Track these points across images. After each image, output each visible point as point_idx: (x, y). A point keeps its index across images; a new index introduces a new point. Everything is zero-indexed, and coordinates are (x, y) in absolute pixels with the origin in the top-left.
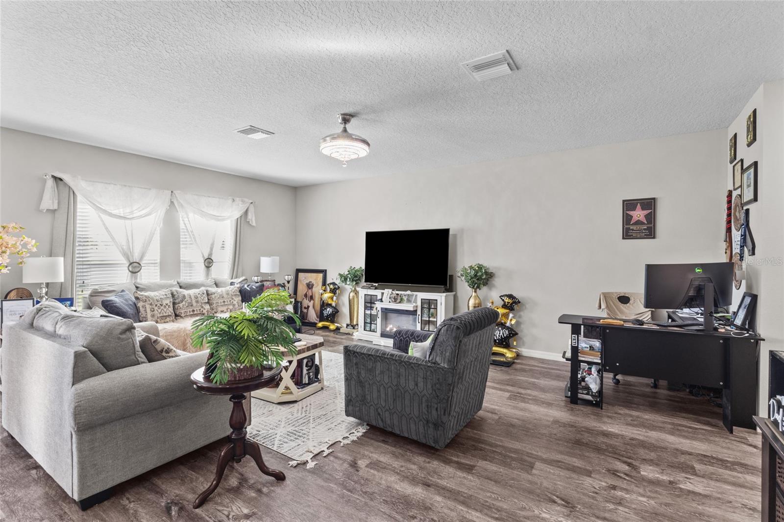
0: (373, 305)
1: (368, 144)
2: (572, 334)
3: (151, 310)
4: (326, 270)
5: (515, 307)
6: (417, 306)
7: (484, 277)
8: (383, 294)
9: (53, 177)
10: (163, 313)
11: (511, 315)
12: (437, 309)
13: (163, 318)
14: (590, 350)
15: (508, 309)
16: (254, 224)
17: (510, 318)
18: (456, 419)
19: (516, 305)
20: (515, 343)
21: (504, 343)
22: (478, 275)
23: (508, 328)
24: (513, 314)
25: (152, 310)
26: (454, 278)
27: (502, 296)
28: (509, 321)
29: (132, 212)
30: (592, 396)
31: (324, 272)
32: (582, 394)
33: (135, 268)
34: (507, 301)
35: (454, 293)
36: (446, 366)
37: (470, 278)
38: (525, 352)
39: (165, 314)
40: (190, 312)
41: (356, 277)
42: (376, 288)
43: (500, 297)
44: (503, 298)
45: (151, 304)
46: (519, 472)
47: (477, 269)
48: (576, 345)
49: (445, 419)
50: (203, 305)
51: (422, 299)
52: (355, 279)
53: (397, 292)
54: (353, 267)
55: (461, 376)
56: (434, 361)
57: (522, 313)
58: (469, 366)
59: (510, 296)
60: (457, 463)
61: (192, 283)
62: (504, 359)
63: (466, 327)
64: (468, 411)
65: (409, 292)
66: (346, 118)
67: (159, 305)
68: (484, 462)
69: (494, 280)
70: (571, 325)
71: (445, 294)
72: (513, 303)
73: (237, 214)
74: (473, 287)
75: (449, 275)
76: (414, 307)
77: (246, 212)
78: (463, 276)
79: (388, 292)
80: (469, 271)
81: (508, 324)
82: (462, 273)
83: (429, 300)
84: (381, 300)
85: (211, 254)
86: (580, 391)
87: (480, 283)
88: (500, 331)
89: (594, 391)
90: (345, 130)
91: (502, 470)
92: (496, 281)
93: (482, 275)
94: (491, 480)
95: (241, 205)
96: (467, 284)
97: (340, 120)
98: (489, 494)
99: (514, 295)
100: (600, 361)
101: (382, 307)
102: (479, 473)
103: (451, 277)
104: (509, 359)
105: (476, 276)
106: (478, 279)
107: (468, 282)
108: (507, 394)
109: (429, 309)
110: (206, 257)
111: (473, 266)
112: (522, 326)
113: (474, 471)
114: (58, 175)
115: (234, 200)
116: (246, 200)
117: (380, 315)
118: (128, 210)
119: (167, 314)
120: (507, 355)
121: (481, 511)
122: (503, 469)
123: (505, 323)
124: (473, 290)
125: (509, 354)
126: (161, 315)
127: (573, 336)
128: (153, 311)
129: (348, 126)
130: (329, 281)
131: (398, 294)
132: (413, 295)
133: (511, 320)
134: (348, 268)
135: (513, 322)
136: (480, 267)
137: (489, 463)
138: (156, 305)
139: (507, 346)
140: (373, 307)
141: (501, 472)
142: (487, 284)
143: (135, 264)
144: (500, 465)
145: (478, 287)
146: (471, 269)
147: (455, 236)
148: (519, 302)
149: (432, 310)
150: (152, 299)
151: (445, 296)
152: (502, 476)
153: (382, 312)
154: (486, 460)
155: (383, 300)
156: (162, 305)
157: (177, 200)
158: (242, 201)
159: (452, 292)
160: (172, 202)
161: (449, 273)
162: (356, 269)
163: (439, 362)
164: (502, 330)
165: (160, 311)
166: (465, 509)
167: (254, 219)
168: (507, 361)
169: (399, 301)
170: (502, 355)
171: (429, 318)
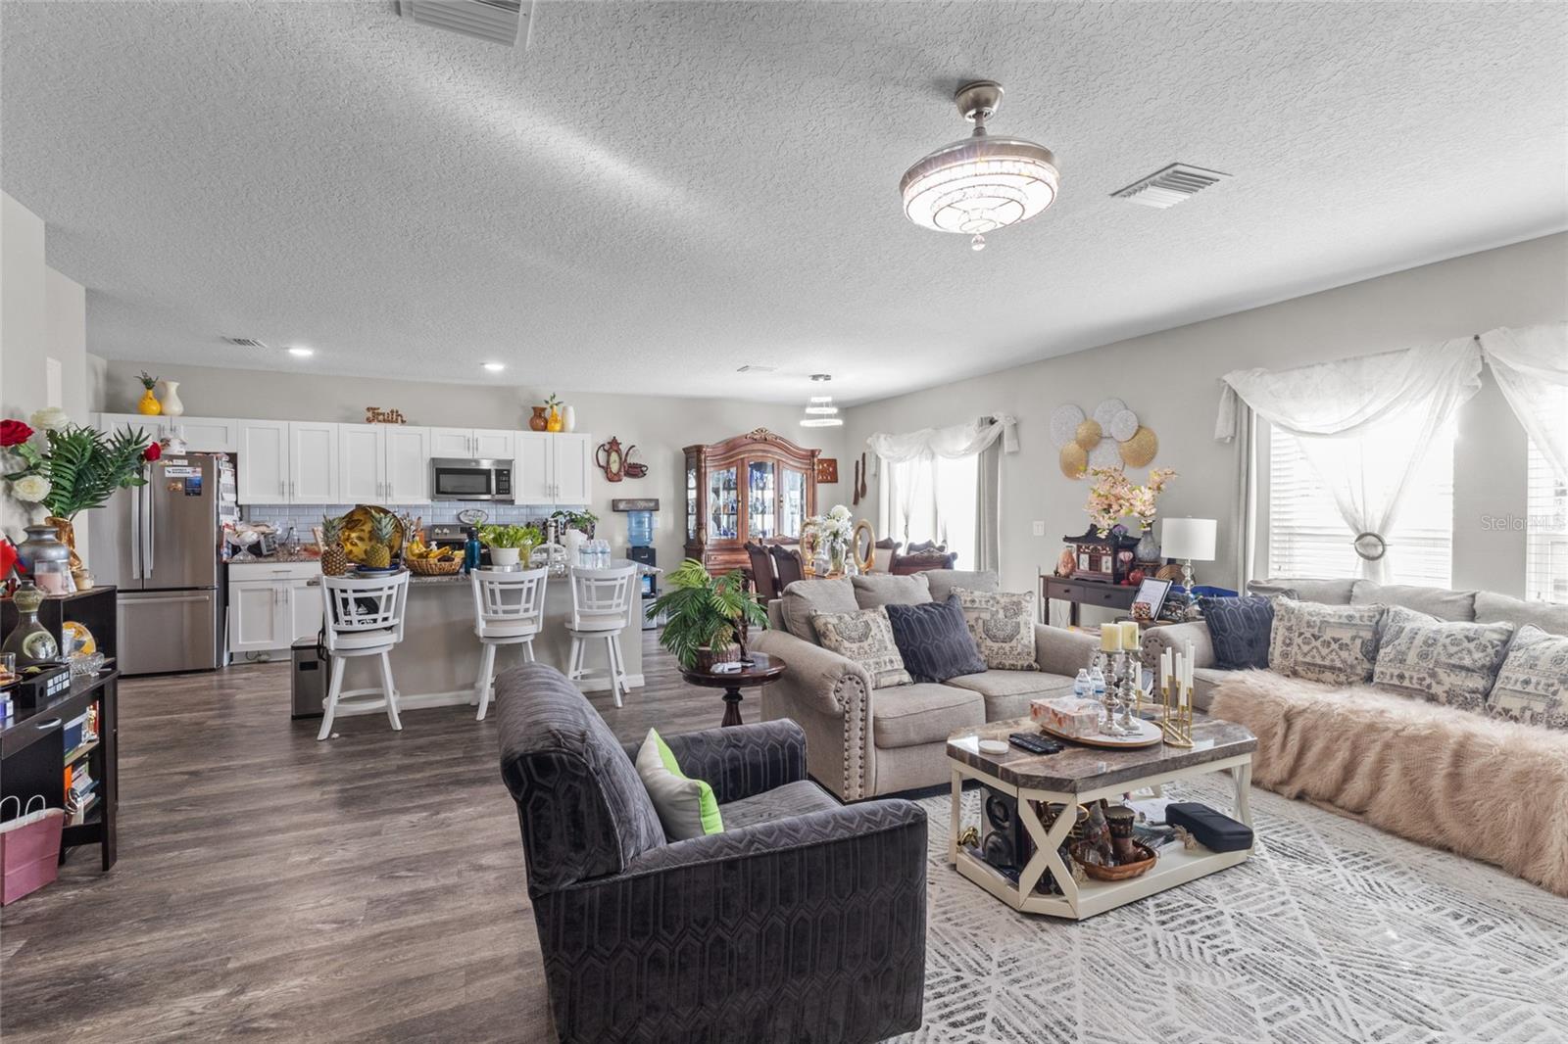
3: (1284, 642)
10: (1313, 657)
13: (1312, 668)
25: (1288, 641)
33: (1366, 546)
39: (1319, 661)
40: (1392, 676)
45: (1290, 629)
46: (363, 1034)
50: (1440, 671)
60: (505, 970)
61: (1503, 607)
67: (1308, 635)
68: (455, 1004)
90: (979, 131)
91: (406, 1012)
94: (418, 978)
98: (410, 955)
102: (451, 976)
113: (463, 973)
119: (1327, 663)
121: (410, 929)
122: (405, 1015)
126: (1308, 659)
128: (1288, 645)
137: (444, 1008)
138: (1301, 634)
141: (406, 1005)
143: (1369, 537)
144: (415, 1019)
150: (1299, 618)
152: (400, 1000)
154: (452, 1010)
156: (1316, 637)
165: (1306, 648)
166: (435, 919)
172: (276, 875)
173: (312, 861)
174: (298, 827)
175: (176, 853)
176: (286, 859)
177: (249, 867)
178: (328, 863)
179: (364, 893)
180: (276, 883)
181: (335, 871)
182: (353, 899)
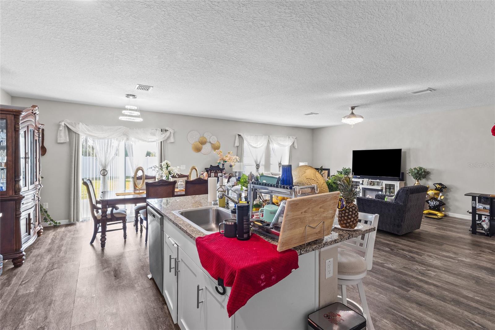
0: (357, 187)
1: (363, 118)
2: (472, 201)
4: (329, 169)
5: (444, 190)
6: (383, 188)
7: (423, 174)
8: (363, 181)
9: (238, 135)
11: (441, 194)
12: (394, 189)
14: (483, 209)
15: (438, 191)
16: (296, 148)
17: (440, 196)
18: (407, 226)
19: (444, 189)
20: (444, 209)
21: (437, 209)
22: (419, 172)
23: (439, 201)
24: (442, 193)
26: (404, 174)
27: (435, 184)
28: (439, 197)
29: (257, 146)
30: (485, 231)
31: (329, 170)
32: (479, 229)
33: (258, 166)
34: (438, 186)
35: (405, 182)
36: (402, 204)
37: (414, 174)
38: (451, 214)
41: (347, 172)
42: (359, 178)
43: (434, 184)
44: (435, 185)
47: (419, 169)
48: (475, 206)
49: (402, 224)
51: (386, 184)
52: (346, 173)
53: (371, 180)
54: (345, 168)
55: (409, 209)
56: (397, 202)
57: (448, 194)
58: (413, 207)
59: (440, 184)
62: (437, 217)
63: (411, 190)
64: (413, 226)
65: (378, 180)
66: (353, 108)
69: (430, 176)
70: (471, 197)
71: (399, 182)
72: (442, 187)
73: (291, 144)
74: (416, 179)
75: (402, 173)
76: (381, 187)
77: (293, 143)
78: (410, 173)
79: (366, 180)
80: (414, 171)
81: (439, 199)
82: (409, 171)
83: (390, 184)
84: (362, 184)
85: (281, 161)
86: (477, 228)
87: (421, 177)
88: (433, 202)
89: (486, 228)
90: (352, 113)
92: (432, 176)
93: (422, 173)
95: (292, 140)
96: (412, 177)
97: (350, 109)
99: (443, 184)
100: (489, 214)
101: (363, 187)
103: (403, 173)
104: (440, 217)
105: (418, 173)
106: (419, 175)
107: (413, 176)
108: (435, 228)
109: (390, 189)
110: (279, 163)
111: (416, 168)
112: (449, 200)
114: (239, 134)
115: (289, 138)
116: (293, 137)
117: (361, 191)
118: (256, 145)
120: (438, 215)
123: (437, 198)
124: (417, 180)
125: (440, 215)
127: (473, 201)
129: (354, 111)
130: (331, 174)
131: (372, 181)
132: (380, 182)
133: (441, 197)
134: (342, 168)
135: (442, 198)
136: (421, 169)
139: (439, 210)
140: (357, 188)
142: (425, 177)
145: (420, 179)
146: (415, 170)
147: (405, 152)
148: (446, 187)
149: (391, 190)
151: (399, 183)
153: (362, 190)
155: (363, 184)
157: (271, 140)
158: (293, 138)
159: (403, 181)
160: (269, 140)
161: (402, 171)
162: (346, 169)
163: (399, 203)
164: (435, 202)
167: (296, 145)
168: (438, 218)
169: (372, 184)
170: (436, 215)
171: (390, 193)
172: (441, 272)
173: (429, 270)
174: (426, 283)
175: (476, 298)
176: (436, 275)
177: (449, 278)
178: (425, 267)
179: (421, 258)
180: (442, 270)
181: (424, 265)
182: (425, 258)
